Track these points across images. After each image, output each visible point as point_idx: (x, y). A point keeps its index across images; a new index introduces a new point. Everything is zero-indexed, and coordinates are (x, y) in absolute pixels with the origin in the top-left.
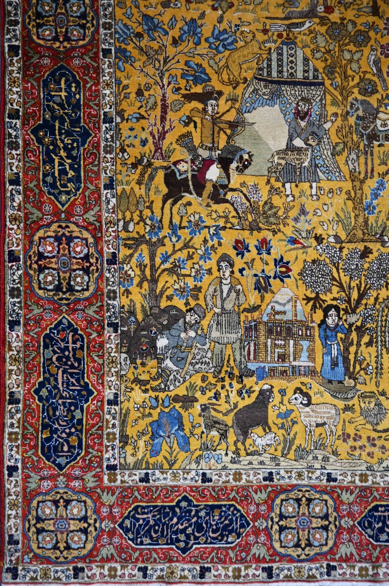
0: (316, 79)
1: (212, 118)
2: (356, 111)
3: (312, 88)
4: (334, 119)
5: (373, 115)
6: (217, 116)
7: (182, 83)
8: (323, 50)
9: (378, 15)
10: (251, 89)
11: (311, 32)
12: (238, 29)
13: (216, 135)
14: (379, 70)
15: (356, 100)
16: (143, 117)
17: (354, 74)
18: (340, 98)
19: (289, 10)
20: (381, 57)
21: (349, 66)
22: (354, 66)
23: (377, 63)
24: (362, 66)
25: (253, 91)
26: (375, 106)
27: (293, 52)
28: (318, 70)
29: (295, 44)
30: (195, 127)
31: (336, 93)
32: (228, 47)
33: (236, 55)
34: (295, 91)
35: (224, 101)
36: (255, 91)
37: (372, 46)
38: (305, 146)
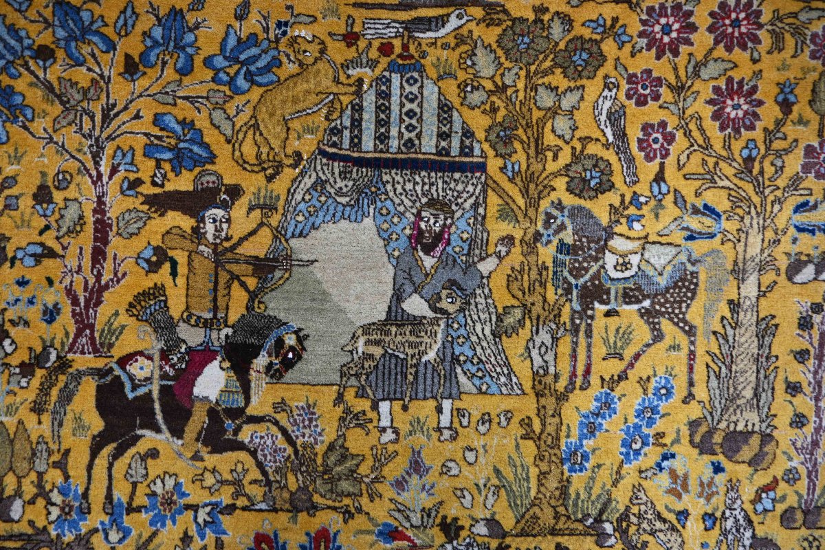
0: (467, 155)
1: (215, 251)
2: (557, 232)
3: (457, 175)
4: (504, 250)
5: (597, 242)
6: (226, 244)
7: (146, 168)
8: (489, 85)
10: (308, 181)
11: (460, 40)
12: (285, 33)
13: (222, 291)
14: (621, 135)
15: (559, 206)
16: (51, 254)
17: (560, 143)
18: (521, 201)
20: (627, 103)
21: (549, 125)
22: (562, 124)
23: (616, 117)
24: (579, 124)
25: (314, 187)
26: (604, 220)
27: (415, 89)
28: (473, 134)
29: (421, 70)
30: (174, 274)
31: (513, 190)
32: (258, 79)
33: (279, 96)
34: (416, 183)
35: (245, 210)
36: (320, 185)
37: (606, 77)
38: (430, 314)
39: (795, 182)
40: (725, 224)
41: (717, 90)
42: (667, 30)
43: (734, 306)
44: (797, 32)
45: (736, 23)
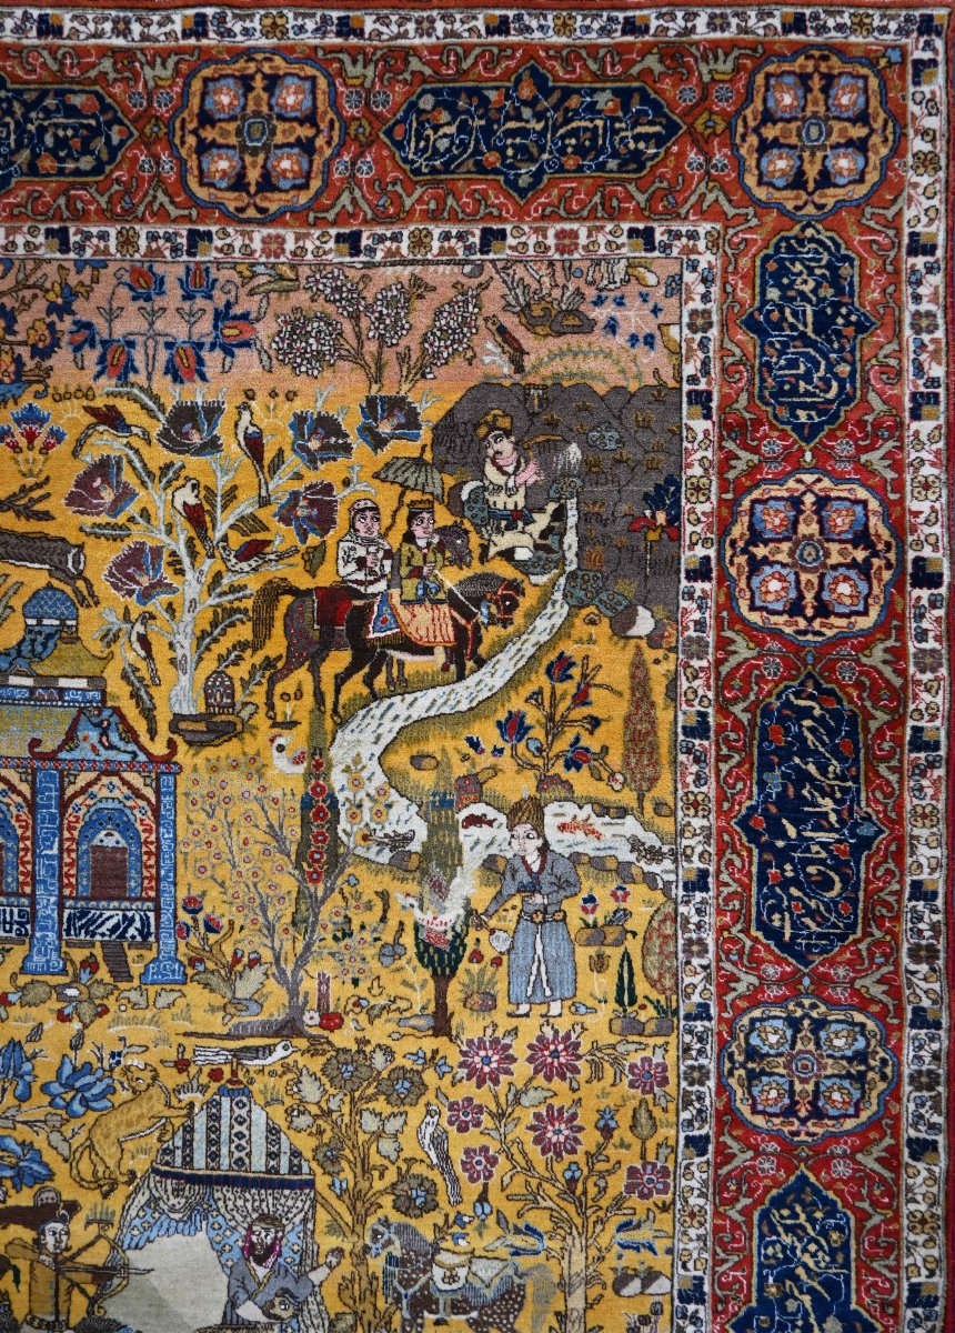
0: (296, 1173)
1: (55, 1260)
2: (384, 1246)
3: (287, 1192)
4: (334, 1261)
5: (425, 1255)
6: (66, 1254)
8: (315, 1110)
9: (449, 1035)
10: (142, 1199)
11: (287, 1069)
12: (118, 1063)
13: (62, 1297)
14: (445, 1158)
15: (386, 1223)
17: (386, 1162)
18: (349, 1219)
19: (235, 1020)
20: (449, 1128)
21: (373, 1148)
22: (387, 1146)
23: (439, 1141)
24: (404, 1146)
25: (148, 1203)
26: (429, 1236)
27: (243, 1112)
28: (300, 1154)
29: (250, 1095)
30: (17, 1281)
31: (342, 1208)
32: (94, 1105)
33: (112, 1121)
34: (246, 1200)
35: (82, 1224)
36: (153, 1202)
37: (428, 1104)
38: (264, 1319)
39: (618, 1203)
40: (547, 1243)
41: (537, 1116)
42: (487, 1060)
43: (562, 1317)
44: (615, 1062)
45: (556, 1054)
